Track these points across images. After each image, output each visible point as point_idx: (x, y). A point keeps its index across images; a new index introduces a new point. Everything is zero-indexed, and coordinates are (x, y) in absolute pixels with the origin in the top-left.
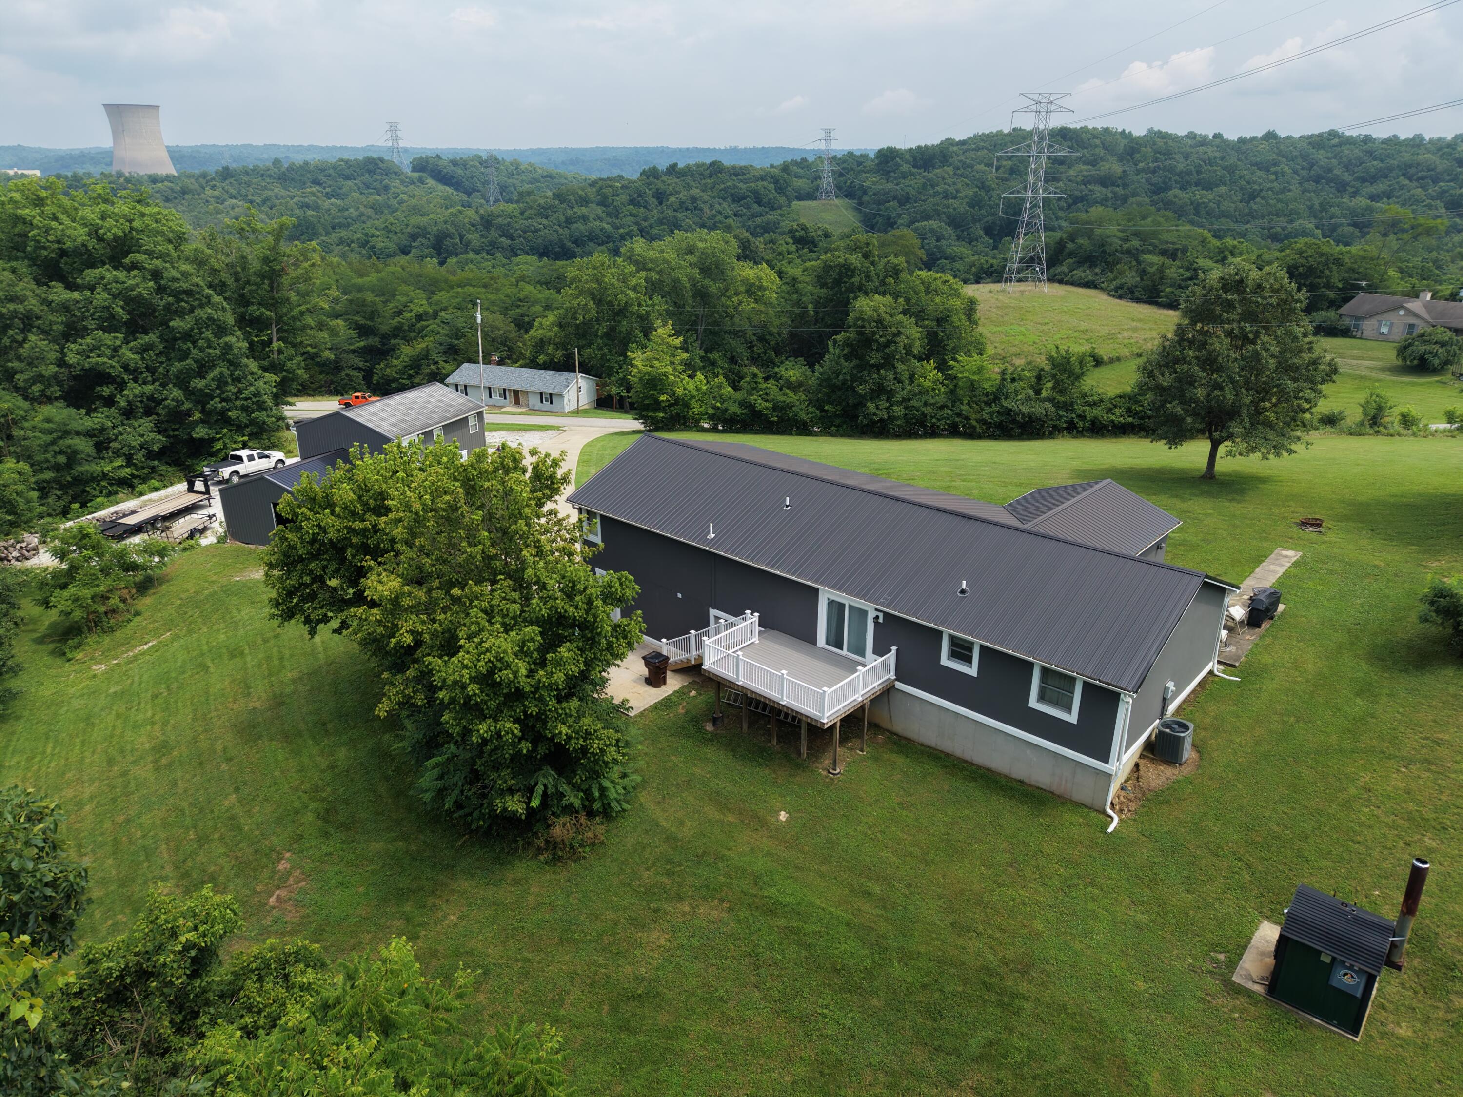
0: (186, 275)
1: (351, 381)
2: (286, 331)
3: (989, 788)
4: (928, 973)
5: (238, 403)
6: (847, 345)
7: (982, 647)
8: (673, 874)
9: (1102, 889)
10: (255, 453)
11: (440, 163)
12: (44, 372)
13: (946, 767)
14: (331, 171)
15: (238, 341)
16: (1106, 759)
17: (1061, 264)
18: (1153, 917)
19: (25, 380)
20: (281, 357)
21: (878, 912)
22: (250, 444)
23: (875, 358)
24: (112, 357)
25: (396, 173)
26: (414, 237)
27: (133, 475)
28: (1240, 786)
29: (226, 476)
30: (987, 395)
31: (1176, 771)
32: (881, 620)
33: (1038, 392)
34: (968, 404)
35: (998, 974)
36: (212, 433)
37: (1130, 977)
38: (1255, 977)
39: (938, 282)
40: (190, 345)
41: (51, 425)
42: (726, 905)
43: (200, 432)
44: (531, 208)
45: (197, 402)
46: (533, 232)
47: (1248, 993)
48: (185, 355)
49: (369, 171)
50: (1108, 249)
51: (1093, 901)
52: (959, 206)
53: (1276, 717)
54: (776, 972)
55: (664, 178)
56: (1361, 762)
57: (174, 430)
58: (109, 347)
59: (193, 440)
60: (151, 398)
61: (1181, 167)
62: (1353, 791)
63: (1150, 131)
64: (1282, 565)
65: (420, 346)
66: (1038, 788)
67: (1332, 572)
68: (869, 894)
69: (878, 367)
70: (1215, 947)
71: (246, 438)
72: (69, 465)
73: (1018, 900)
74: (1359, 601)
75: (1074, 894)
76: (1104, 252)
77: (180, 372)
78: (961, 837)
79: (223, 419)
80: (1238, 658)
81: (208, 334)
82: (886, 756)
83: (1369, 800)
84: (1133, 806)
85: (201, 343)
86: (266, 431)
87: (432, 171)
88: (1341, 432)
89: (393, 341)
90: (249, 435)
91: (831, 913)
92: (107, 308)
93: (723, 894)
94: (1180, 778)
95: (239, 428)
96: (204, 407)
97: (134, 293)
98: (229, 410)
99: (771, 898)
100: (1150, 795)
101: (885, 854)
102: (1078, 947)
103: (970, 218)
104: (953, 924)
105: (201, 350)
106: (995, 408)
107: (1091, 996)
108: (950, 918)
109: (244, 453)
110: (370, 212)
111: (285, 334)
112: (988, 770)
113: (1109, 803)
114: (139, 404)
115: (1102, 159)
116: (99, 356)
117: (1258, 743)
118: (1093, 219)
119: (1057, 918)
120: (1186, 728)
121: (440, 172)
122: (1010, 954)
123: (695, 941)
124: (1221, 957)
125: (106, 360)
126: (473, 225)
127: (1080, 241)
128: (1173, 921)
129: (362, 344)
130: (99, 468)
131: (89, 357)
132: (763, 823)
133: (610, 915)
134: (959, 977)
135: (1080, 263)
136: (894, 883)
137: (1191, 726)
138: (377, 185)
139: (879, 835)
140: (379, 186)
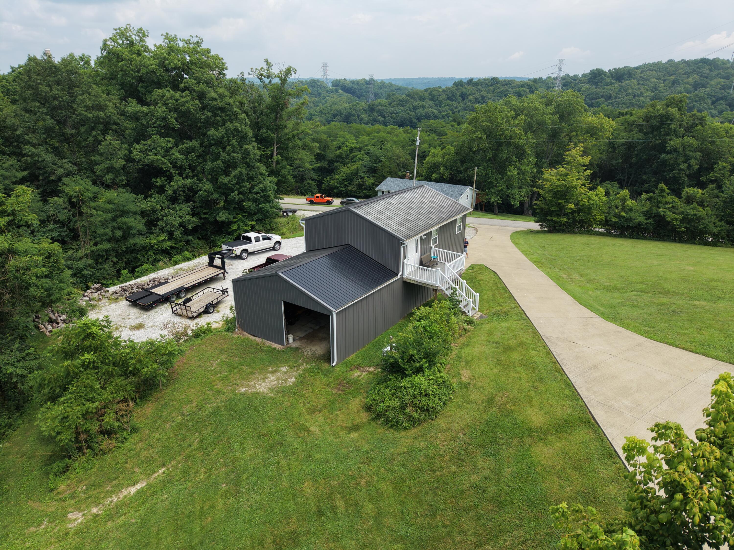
0: (221, 96)
1: (310, 187)
2: (282, 148)
5: (250, 196)
10: (260, 235)
11: (346, 83)
12: (115, 165)
15: (254, 149)
19: (101, 170)
20: (278, 166)
22: (257, 227)
24: (164, 156)
25: (324, 87)
26: (334, 116)
27: (172, 247)
29: (238, 253)
36: (230, 217)
40: (220, 149)
41: (111, 206)
43: (223, 216)
44: (395, 101)
45: (223, 194)
46: (396, 114)
48: (217, 157)
49: (312, 86)
55: (466, 86)
57: (205, 214)
58: (163, 148)
59: (216, 221)
60: (190, 189)
65: (353, 167)
71: (254, 223)
72: (126, 237)
77: (212, 170)
79: (240, 208)
81: (234, 142)
85: (229, 148)
86: (268, 218)
87: (342, 86)
89: (336, 164)
90: (257, 221)
92: (164, 119)
95: (250, 215)
96: (226, 198)
97: (184, 108)
98: (243, 201)
105: (228, 154)
109: (252, 235)
111: (282, 151)
114: (182, 193)
116: (155, 154)
121: (345, 87)
125: (160, 157)
126: (364, 110)
129: (318, 165)
130: (148, 241)
131: (148, 155)
140: (316, 93)
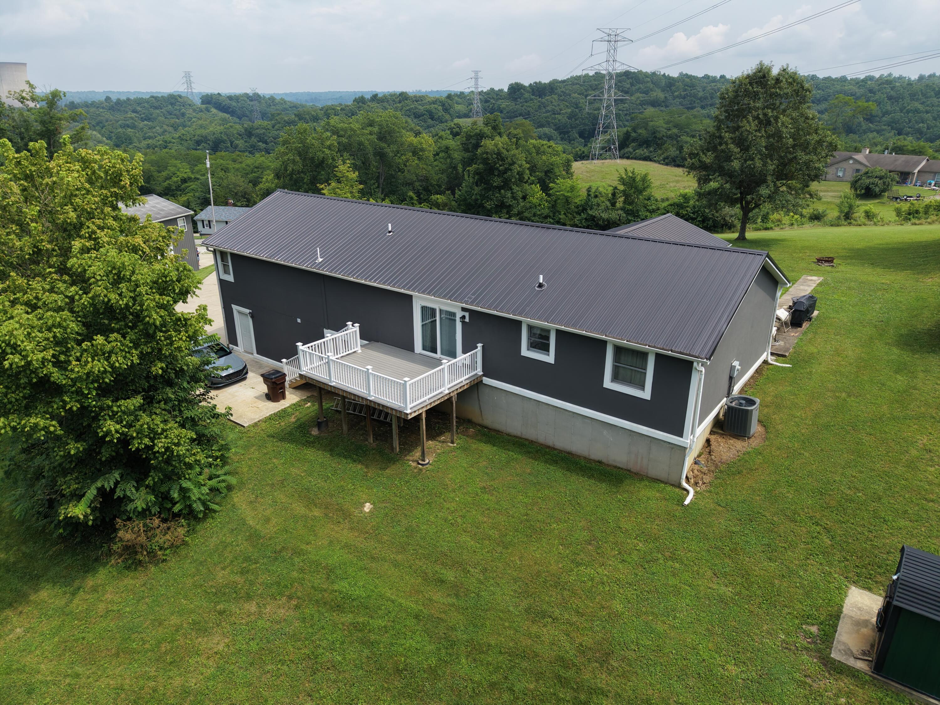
3: (568, 470)
4: (497, 669)
6: (477, 174)
7: (558, 332)
8: (248, 572)
9: (682, 563)
11: (220, 98)
13: (529, 452)
14: (146, 105)
16: (680, 433)
17: (628, 147)
18: (738, 589)
21: (450, 600)
23: (497, 181)
25: (190, 105)
26: (199, 142)
28: (807, 454)
30: (577, 207)
31: (745, 444)
32: (467, 320)
33: (613, 204)
34: (565, 214)
35: (574, 665)
37: (719, 660)
38: (855, 651)
39: (545, 147)
42: (294, 602)
44: (279, 123)
47: (852, 673)
49: (172, 104)
50: (658, 135)
51: (674, 575)
52: (562, 118)
53: (829, 394)
54: (333, 677)
55: (369, 103)
56: (916, 426)
61: (701, 94)
62: (914, 452)
63: (681, 74)
64: (810, 286)
66: (616, 467)
67: (850, 288)
68: (442, 582)
69: (499, 188)
70: (807, 618)
73: (597, 579)
74: (877, 306)
75: (654, 569)
76: (655, 137)
78: (540, 517)
80: (787, 350)
82: (474, 446)
83: (931, 460)
84: (707, 479)
87: (215, 104)
88: (825, 224)
91: (400, 604)
93: (293, 590)
94: (750, 450)
99: (340, 592)
100: (723, 467)
101: (464, 538)
102: (660, 628)
103: (569, 126)
104: (528, 610)
106: (583, 216)
107: (678, 687)
108: (525, 603)
110: (171, 129)
112: (569, 453)
113: (684, 477)
115: (652, 90)
117: (816, 416)
118: (648, 116)
119: (638, 596)
120: (752, 403)
121: (220, 104)
122: (588, 641)
123: (254, 645)
124: (814, 629)
126: (240, 135)
127: (640, 131)
128: (759, 592)
132: (347, 515)
133: (175, 620)
134: (531, 672)
135: (640, 146)
136: (469, 568)
137: (758, 401)
138: (177, 112)
139: (459, 520)
140: (178, 113)
